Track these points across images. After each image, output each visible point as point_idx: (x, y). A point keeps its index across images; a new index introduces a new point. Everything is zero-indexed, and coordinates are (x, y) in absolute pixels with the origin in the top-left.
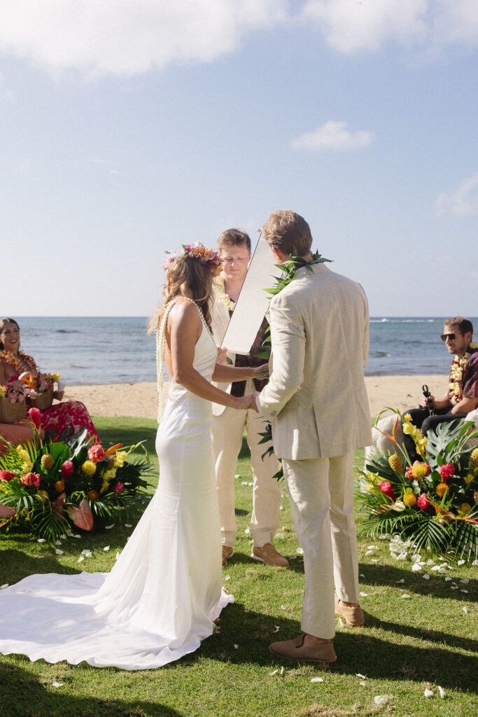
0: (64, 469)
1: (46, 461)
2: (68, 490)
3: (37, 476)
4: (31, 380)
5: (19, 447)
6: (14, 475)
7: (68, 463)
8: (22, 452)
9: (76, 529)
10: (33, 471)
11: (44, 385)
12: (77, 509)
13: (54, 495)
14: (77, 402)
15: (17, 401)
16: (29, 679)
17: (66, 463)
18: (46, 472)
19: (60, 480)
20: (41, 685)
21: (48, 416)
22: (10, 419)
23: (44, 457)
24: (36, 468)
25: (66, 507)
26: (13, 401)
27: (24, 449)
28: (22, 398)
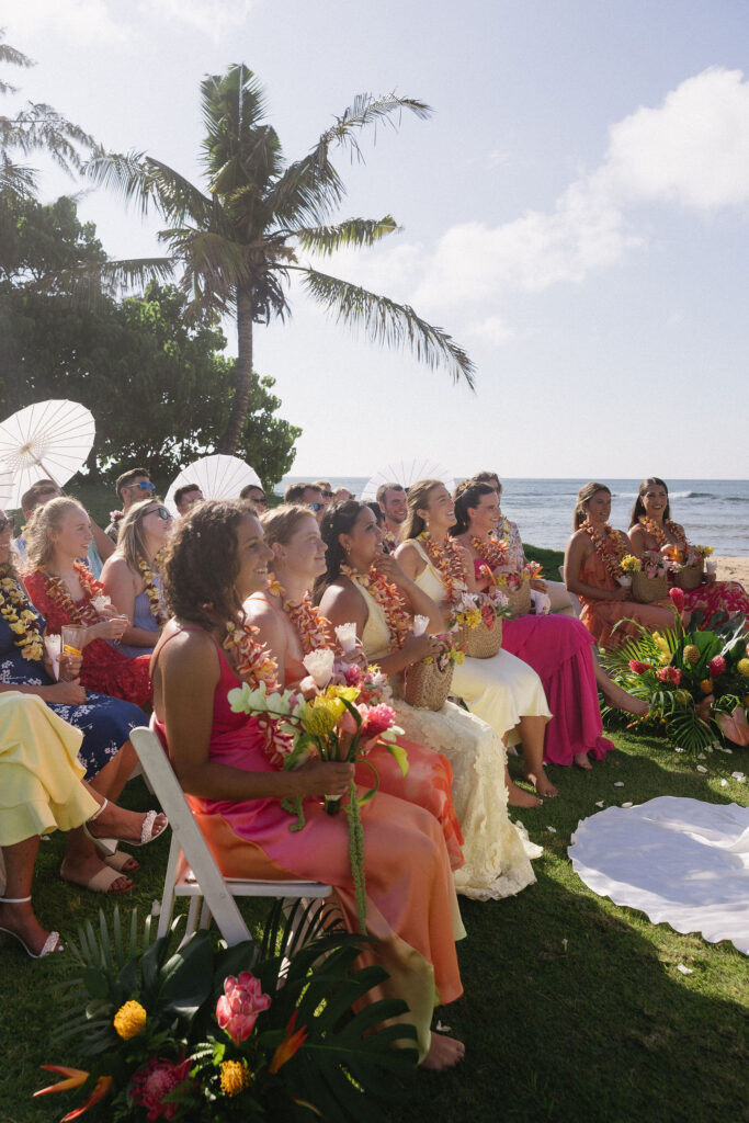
0: (712, 665)
1: (690, 652)
2: (718, 691)
3: (677, 671)
4: (676, 553)
5: (656, 634)
6: (647, 667)
7: (718, 659)
8: (660, 641)
9: (726, 743)
10: (672, 664)
11: (692, 559)
12: (728, 717)
13: (699, 696)
14: (733, 582)
15: (656, 576)
16: (646, 950)
17: (715, 659)
18: (689, 667)
19: (707, 678)
20: (660, 965)
21: (695, 598)
22: (648, 597)
23: (688, 648)
24: (675, 662)
25: (713, 714)
26: (651, 575)
27: (662, 637)
28: (662, 572)
